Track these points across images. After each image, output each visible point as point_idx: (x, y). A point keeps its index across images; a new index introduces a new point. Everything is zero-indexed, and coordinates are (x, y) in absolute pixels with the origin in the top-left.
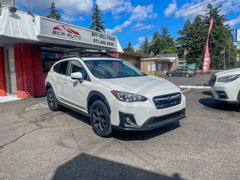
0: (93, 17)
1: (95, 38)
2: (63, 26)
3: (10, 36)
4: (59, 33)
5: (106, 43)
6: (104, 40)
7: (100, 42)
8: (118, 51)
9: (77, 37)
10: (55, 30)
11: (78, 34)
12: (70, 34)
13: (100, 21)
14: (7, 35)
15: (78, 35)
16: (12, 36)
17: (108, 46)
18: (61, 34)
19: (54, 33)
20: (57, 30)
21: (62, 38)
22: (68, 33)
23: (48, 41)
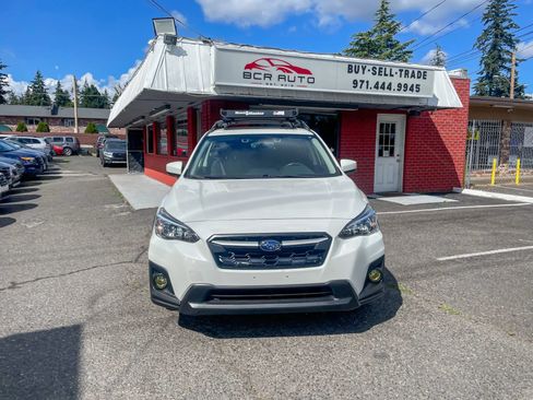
0: (486, 17)
1: (359, 77)
2: (268, 60)
3: (161, 89)
4: (257, 76)
5: (394, 86)
6: (387, 80)
7: (372, 84)
8: (440, 104)
9: (305, 80)
10: (248, 70)
11: (307, 72)
12: (286, 74)
13: (505, 24)
14: (156, 88)
15: (307, 76)
16: (165, 89)
17: (402, 94)
18: (262, 77)
19: (246, 76)
20: (254, 70)
21: (266, 86)
22: (281, 72)
23: (237, 94)
